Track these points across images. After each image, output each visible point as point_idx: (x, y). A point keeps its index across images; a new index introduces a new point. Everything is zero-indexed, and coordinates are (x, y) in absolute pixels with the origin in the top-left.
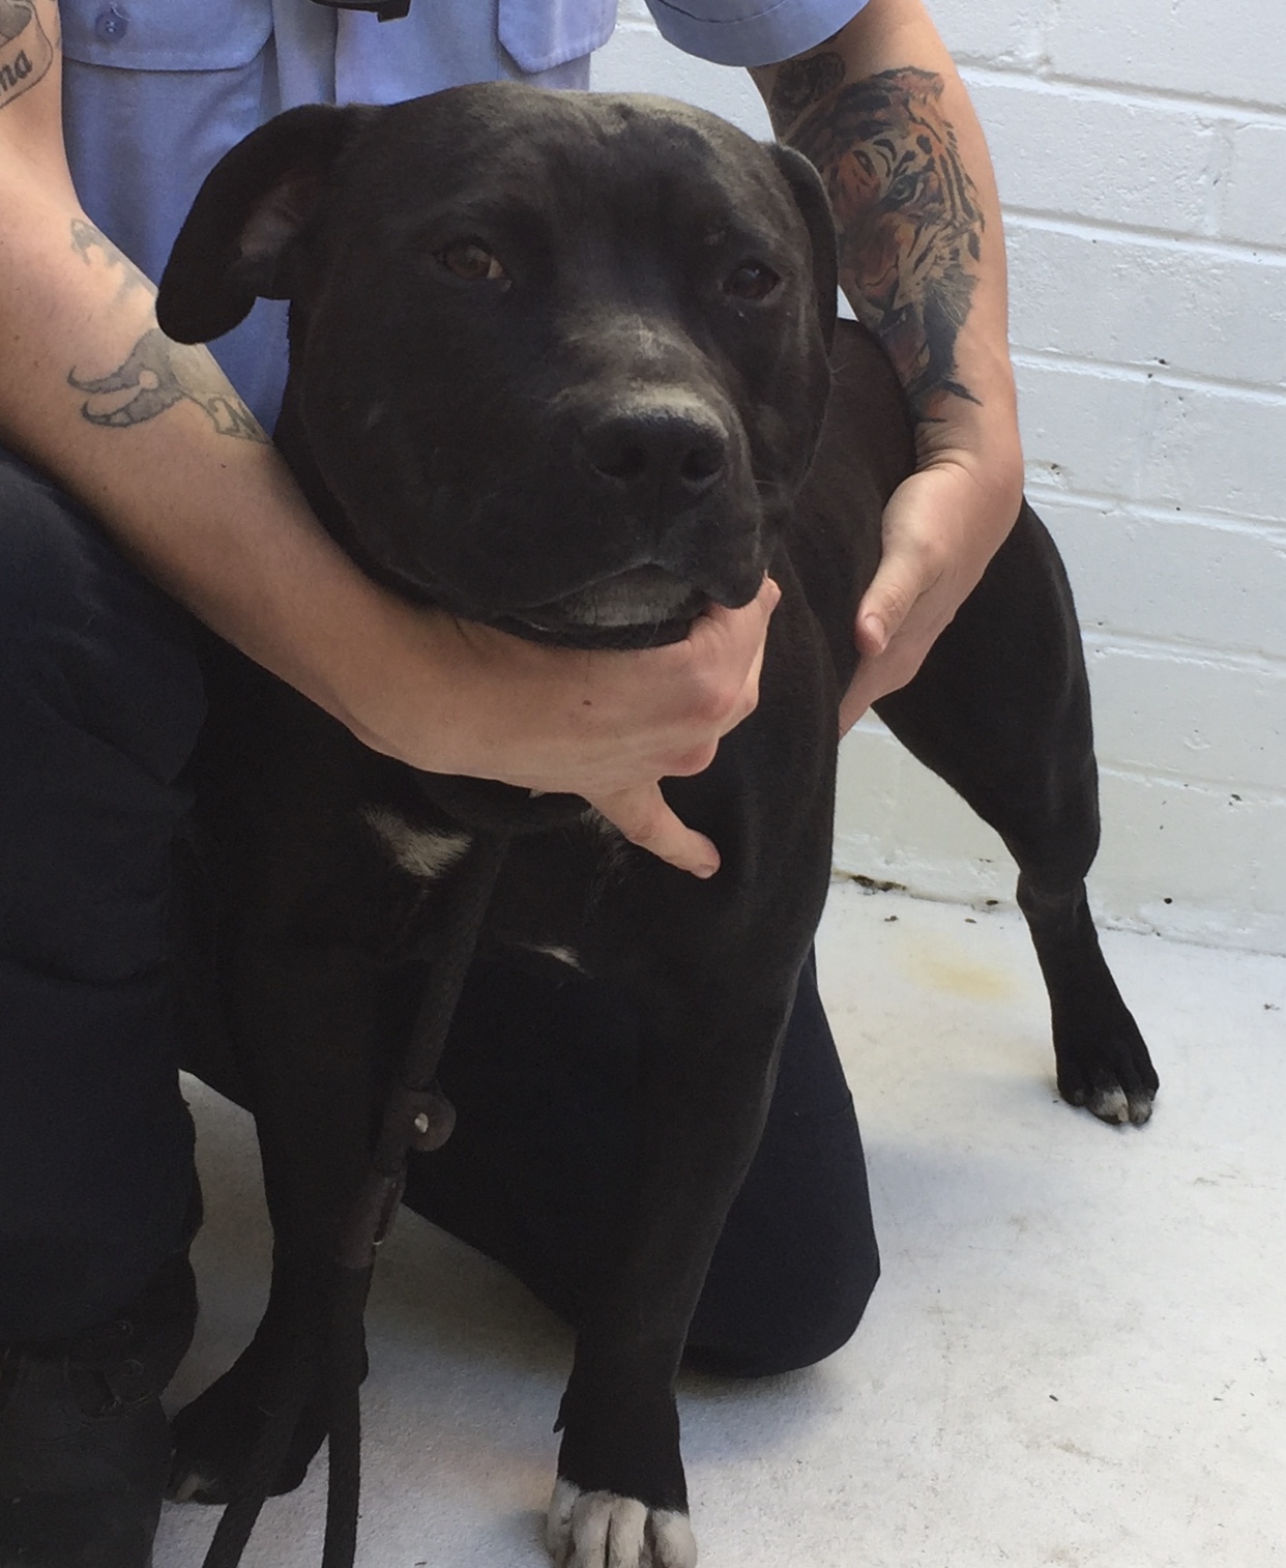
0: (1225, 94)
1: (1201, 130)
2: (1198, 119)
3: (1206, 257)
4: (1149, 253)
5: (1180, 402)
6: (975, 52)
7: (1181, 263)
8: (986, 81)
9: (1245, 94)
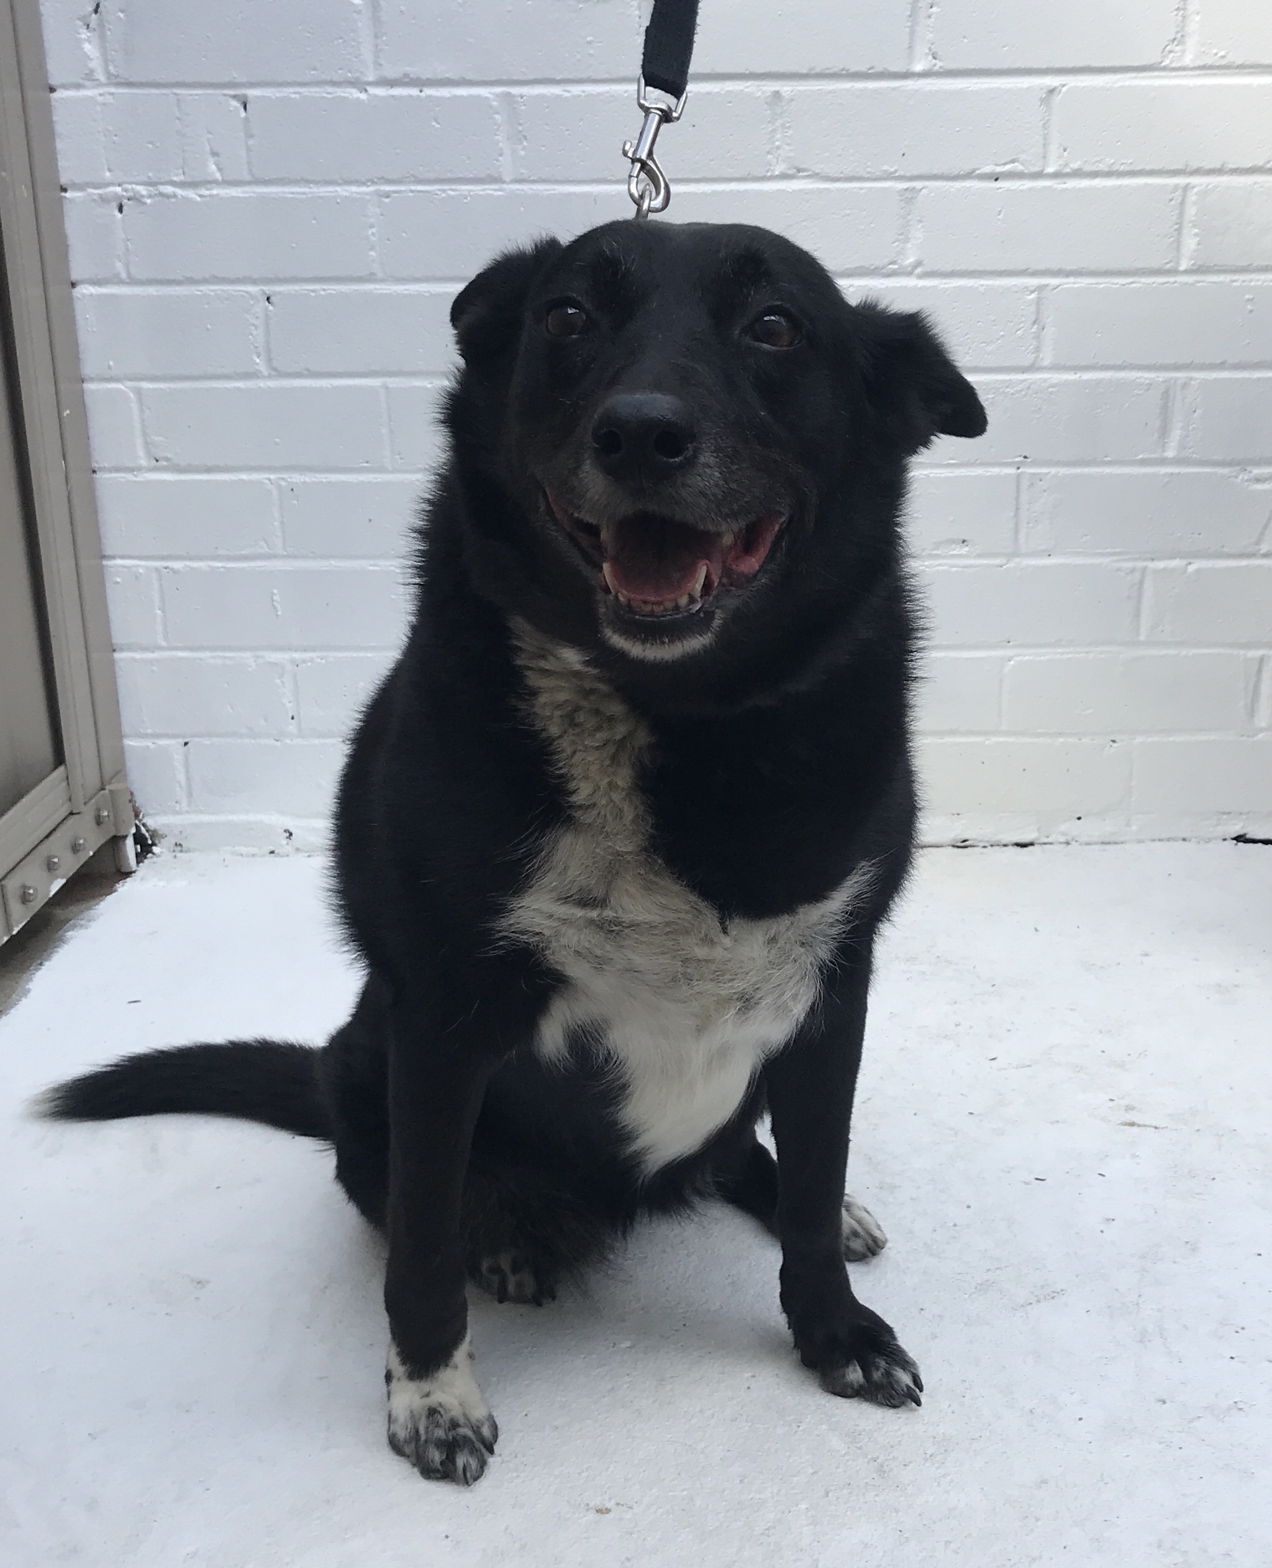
0: (1042, 267)
1: (1029, 295)
2: (1026, 287)
3: (1045, 380)
4: (1007, 384)
5: (1041, 483)
6: (872, 265)
7: (1029, 388)
8: (882, 284)
9: (1055, 266)
